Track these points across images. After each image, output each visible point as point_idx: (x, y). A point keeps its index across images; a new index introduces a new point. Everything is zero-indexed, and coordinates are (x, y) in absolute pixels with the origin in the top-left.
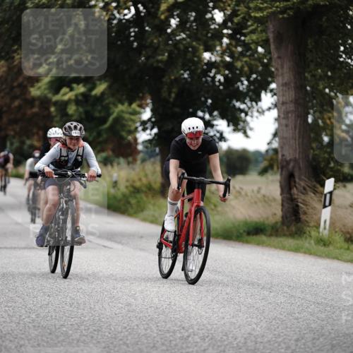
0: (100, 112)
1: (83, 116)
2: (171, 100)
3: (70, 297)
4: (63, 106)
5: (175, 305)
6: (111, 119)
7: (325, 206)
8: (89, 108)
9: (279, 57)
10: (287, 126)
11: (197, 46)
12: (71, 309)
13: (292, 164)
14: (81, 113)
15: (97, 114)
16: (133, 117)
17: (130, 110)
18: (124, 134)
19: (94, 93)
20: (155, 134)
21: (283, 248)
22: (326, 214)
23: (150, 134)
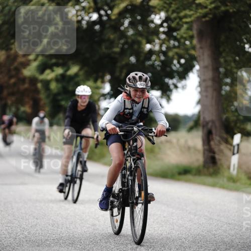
3: (52, 220)
4: (46, 83)
7: (234, 154)
8: (65, 84)
9: (201, 48)
10: (207, 96)
11: (141, 40)
12: (53, 228)
13: (210, 124)
16: (97, 91)
21: (204, 184)
22: (235, 159)
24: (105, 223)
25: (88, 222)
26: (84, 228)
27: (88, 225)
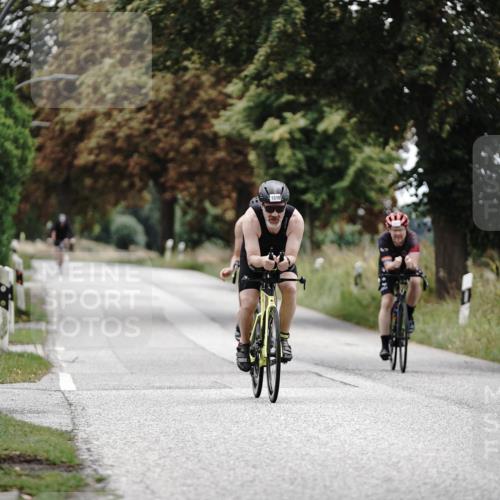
0: (333, 160)
1: (304, 166)
2: (444, 135)
3: (291, 469)
4: (269, 150)
5: (465, 480)
6: (351, 171)
8: (313, 152)
11: (488, 46)
12: (291, 488)
14: (299, 161)
15: (329, 164)
16: (387, 167)
17: (382, 156)
18: (373, 195)
19: (321, 127)
20: (424, 195)
23: (416, 195)
24: (413, 475)
25: (375, 474)
26: (366, 487)
27: (375, 481)
